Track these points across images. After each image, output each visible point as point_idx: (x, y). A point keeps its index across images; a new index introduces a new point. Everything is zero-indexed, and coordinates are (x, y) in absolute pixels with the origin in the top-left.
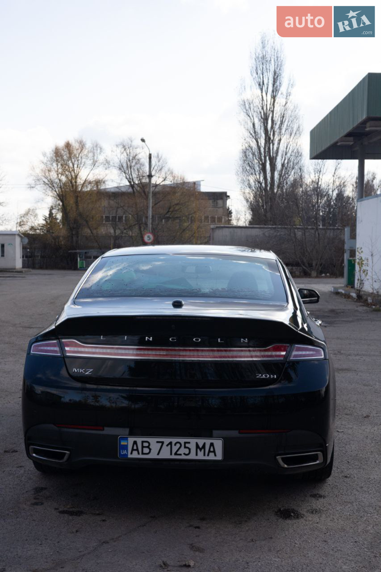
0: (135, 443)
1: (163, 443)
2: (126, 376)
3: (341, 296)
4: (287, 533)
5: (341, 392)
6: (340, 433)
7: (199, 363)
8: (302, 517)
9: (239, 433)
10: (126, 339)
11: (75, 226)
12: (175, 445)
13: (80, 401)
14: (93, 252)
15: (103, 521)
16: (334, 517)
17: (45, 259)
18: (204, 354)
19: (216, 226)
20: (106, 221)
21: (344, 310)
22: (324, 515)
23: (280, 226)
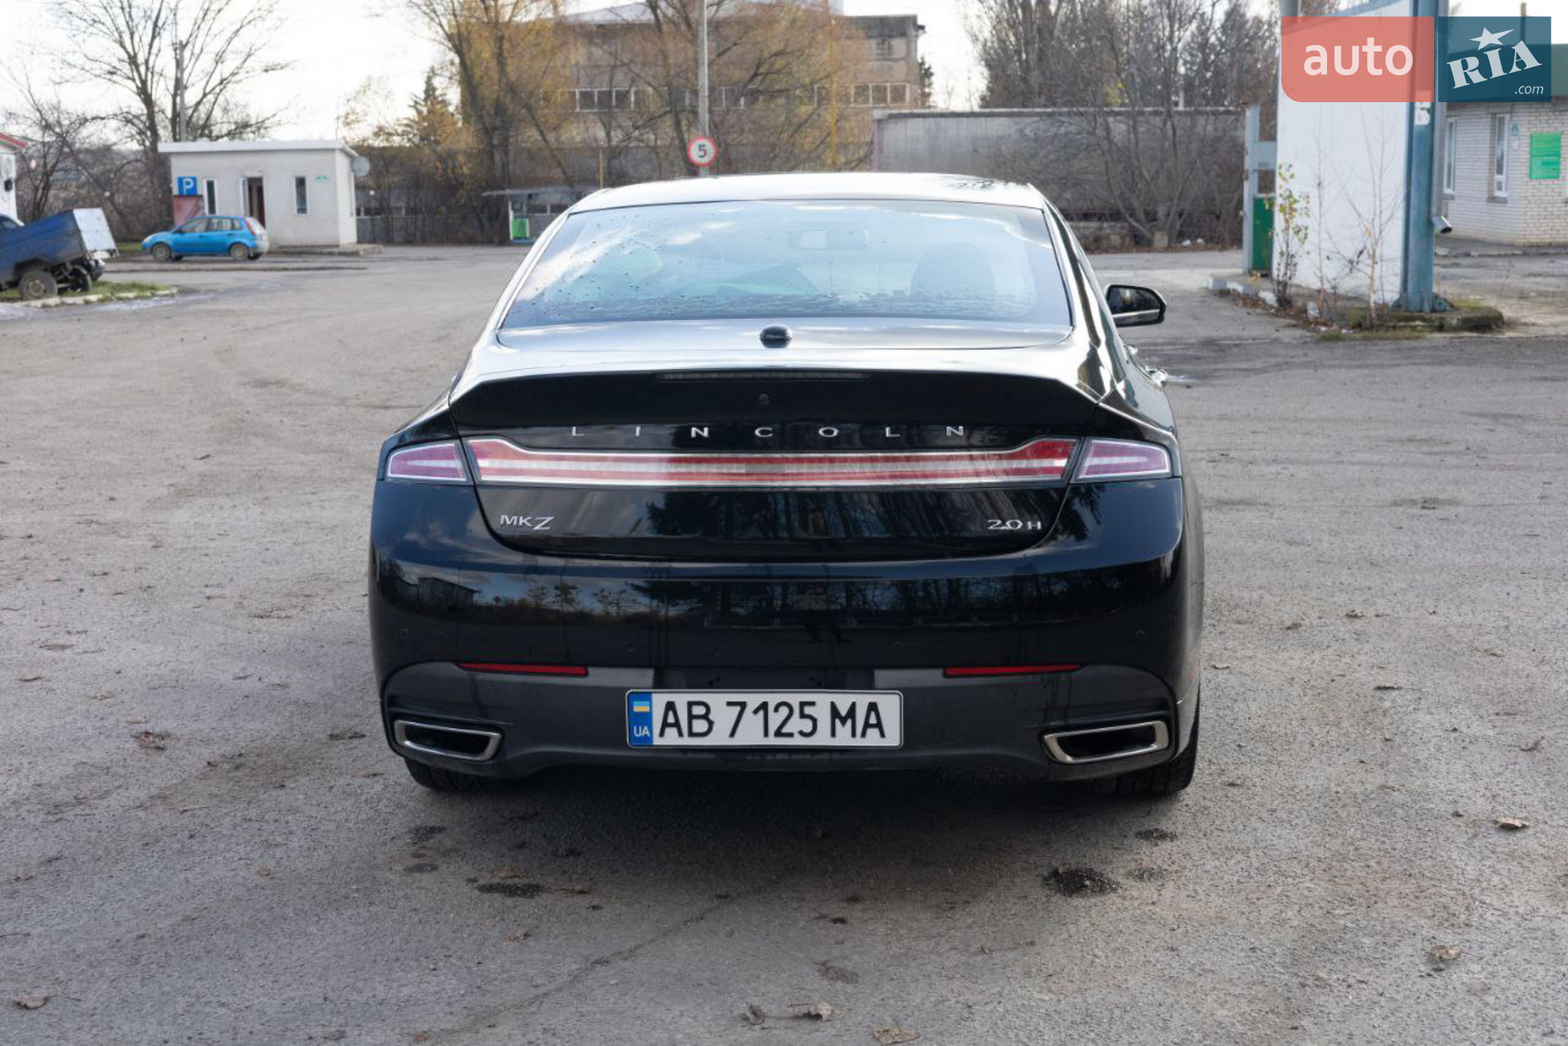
0: (670, 706)
1: (743, 705)
2: (646, 531)
3: (1234, 300)
4: (1073, 930)
5: (1226, 561)
6: (1220, 672)
7: (838, 495)
8: (1114, 890)
9: (945, 675)
10: (638, 433)
11: (498, 122)
12: (776, 709)
13: (522, 601)
14: (551, 196)
15: (594, 908)
16: (1197, 888)
17: (420, 216)
18: (847, 468)
19: (888, 112)
20: (584, 106)
21: (1240, 338)
22: (1172, 883)
23: (1065, 109)
